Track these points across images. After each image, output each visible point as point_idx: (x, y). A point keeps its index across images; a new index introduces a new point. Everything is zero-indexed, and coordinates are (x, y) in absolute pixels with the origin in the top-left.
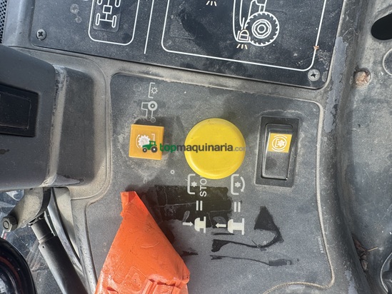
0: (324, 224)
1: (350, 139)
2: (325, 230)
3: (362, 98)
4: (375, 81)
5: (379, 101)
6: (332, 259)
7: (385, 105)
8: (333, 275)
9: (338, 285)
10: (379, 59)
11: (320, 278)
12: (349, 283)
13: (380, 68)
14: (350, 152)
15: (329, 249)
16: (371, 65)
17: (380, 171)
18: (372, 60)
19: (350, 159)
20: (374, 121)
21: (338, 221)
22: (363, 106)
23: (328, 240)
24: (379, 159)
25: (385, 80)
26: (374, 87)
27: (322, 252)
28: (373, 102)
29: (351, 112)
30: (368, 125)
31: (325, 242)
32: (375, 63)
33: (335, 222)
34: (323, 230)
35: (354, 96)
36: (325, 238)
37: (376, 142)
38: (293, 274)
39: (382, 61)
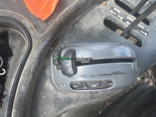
0: (59, 18)
1: (86, 14)
2: (57, 19)
3: (99, 8)
4: (105, 8)
5: (101, 13)
6: (49, 29)
7: (101, 15)
8: (44, 34)
9: (42, 38)
10: (111, 5)
11: (39, 30)
12: (46, 40)
13: (109, 7)
14: (82, 17)
15: (52, 25)
16: (108, 4)
17: (83, 29)
18: (109, 4)
19: (80, 19)
20: (95, 16)
21: (63, 23)
22: (97, 10)
23: (54, 23)
24: (86, 26)
25: (107, 10)
26: (104, 9)
27: (49, 24)
28: (100, 12)
29: (93, 8)
30: (93, 15)
31: (53, 23)
32: (109, 5)
33: (62, 22)
34: (56, 19)
35: (98, 6)
36: (54, 21)
37: (90, 21)
38: (32, 19)
39: (110, 6)
